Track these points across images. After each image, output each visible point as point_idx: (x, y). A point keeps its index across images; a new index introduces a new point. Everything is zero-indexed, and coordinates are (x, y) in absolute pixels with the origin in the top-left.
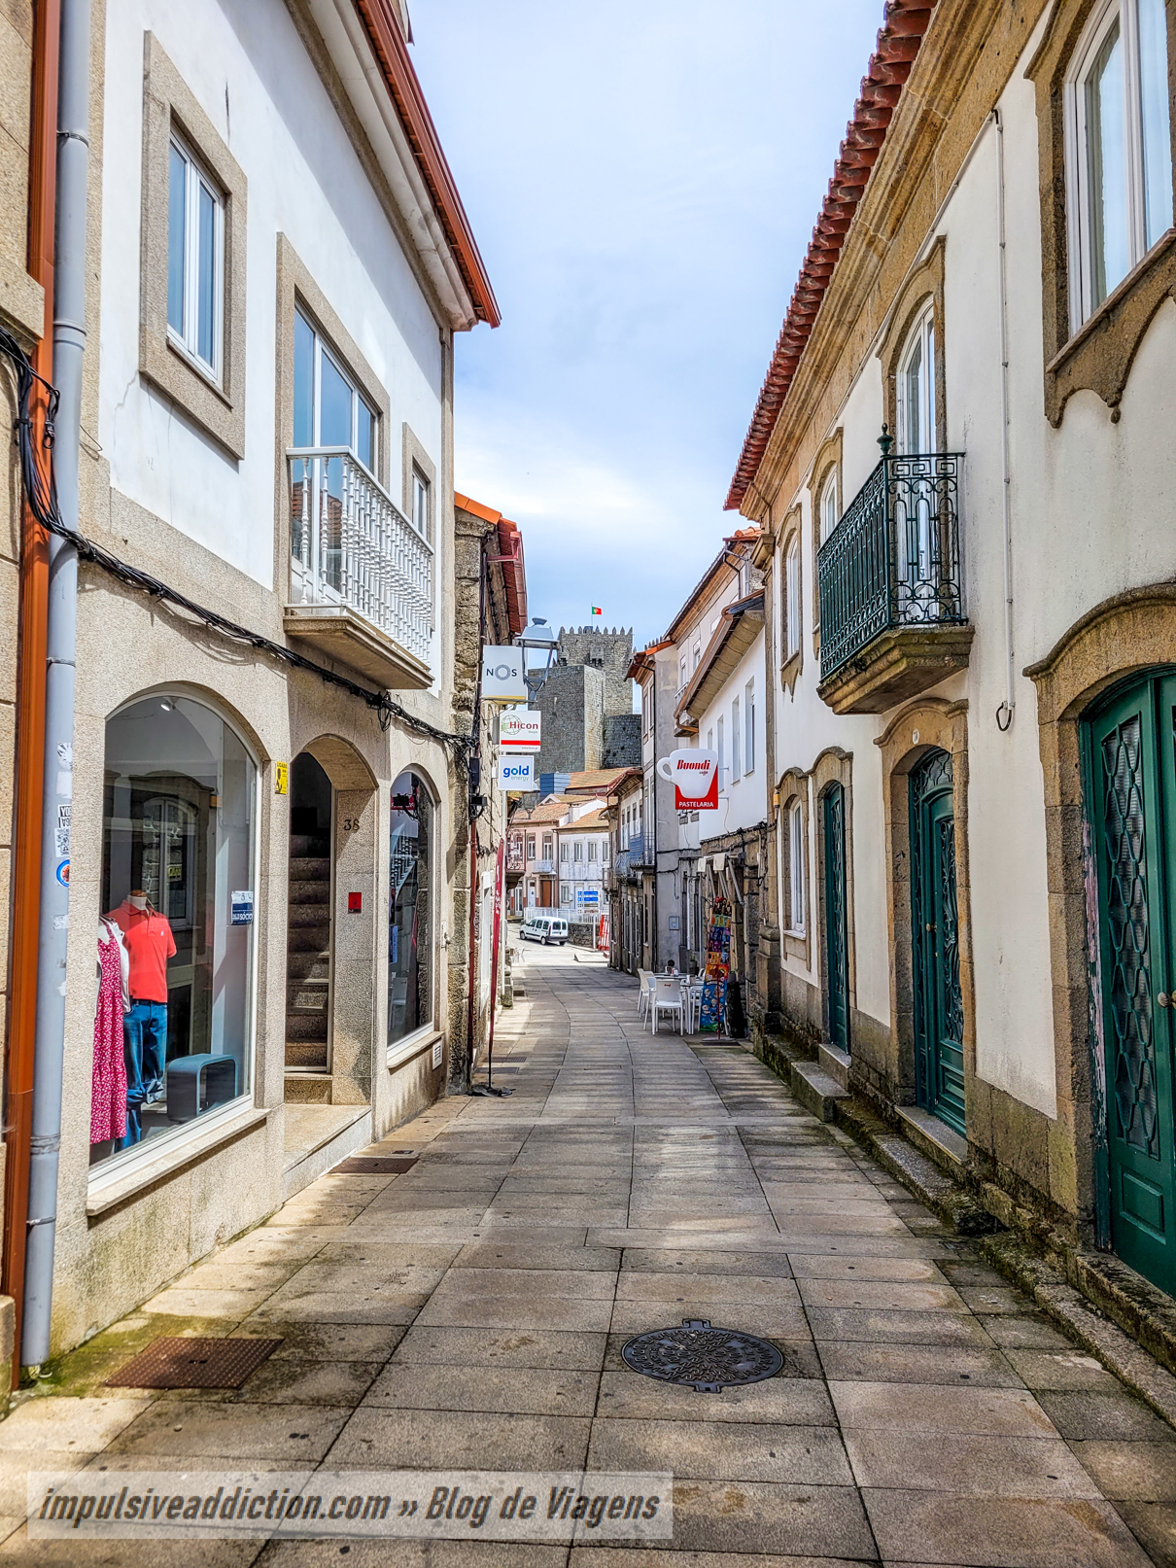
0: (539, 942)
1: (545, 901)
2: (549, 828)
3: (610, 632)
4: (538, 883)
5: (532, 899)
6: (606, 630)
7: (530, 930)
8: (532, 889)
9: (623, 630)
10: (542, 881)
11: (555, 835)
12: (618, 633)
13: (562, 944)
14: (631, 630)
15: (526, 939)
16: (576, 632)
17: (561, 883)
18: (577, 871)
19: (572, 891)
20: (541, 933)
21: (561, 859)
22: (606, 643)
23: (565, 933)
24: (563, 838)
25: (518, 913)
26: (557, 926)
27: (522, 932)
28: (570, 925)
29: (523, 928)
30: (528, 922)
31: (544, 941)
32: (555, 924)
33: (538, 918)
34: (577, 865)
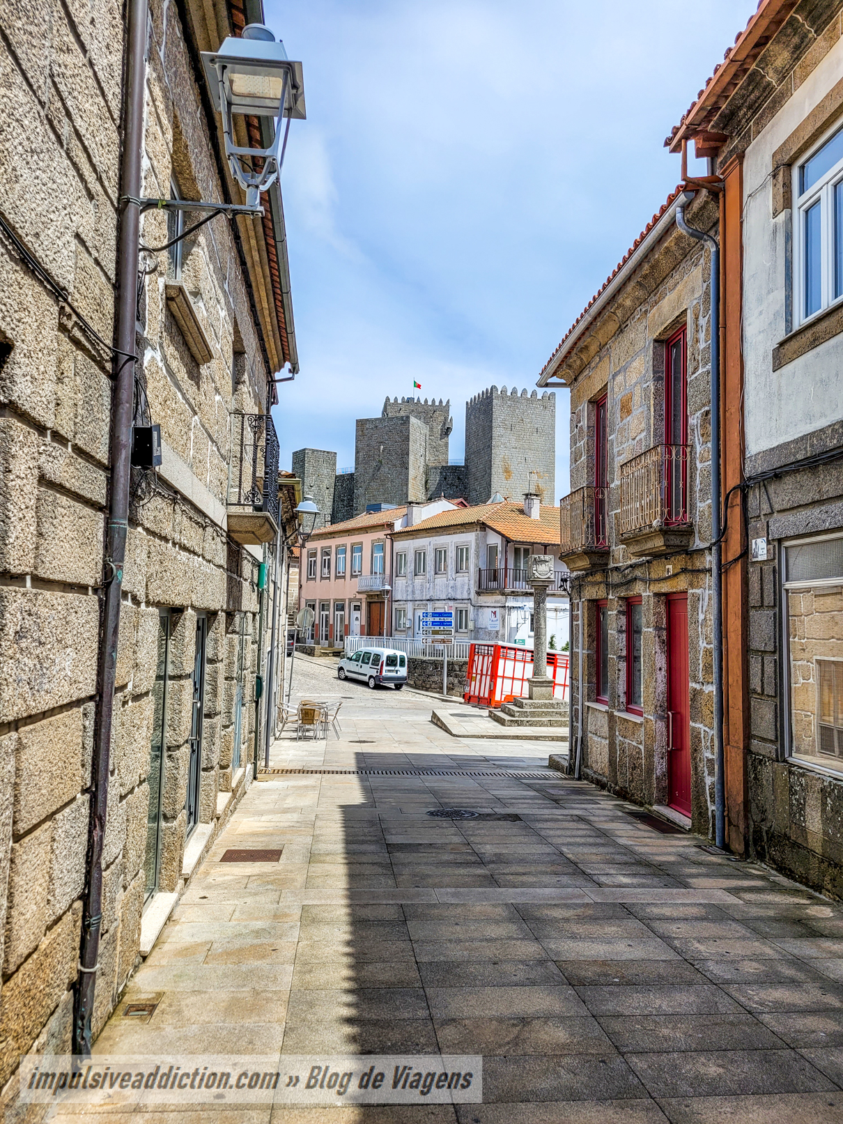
0: (366, 684)
1: (373, 628)
2: (381, 535)
3: (430, 403)
4: (364, 606)
5: (356, 626)
6: (426, 401)
7: (352, 666)
8: (356, 614)
9: (441, 402)
10: (369, 604)
11: (388, 541)
12: (437, 403)
13: (398, 687)
14: (448, 402)
15: (347, 679)
16: (400, 401)
17: (395, 605)
18: (418, 587)
19: (410, 615)
20: (368, 670)
21: (395, 573)
22: (426, 413)
23: (403, 672)
24: (400, 545)
25: (338, 645)
26: (392, 661)
27: (341, 669)
28: (410, 660)
29: (343, 663)
30: (350, 654)
31: (372, 683)
32: (388, 658)
33: (364, 649)
34: (418, 580)
